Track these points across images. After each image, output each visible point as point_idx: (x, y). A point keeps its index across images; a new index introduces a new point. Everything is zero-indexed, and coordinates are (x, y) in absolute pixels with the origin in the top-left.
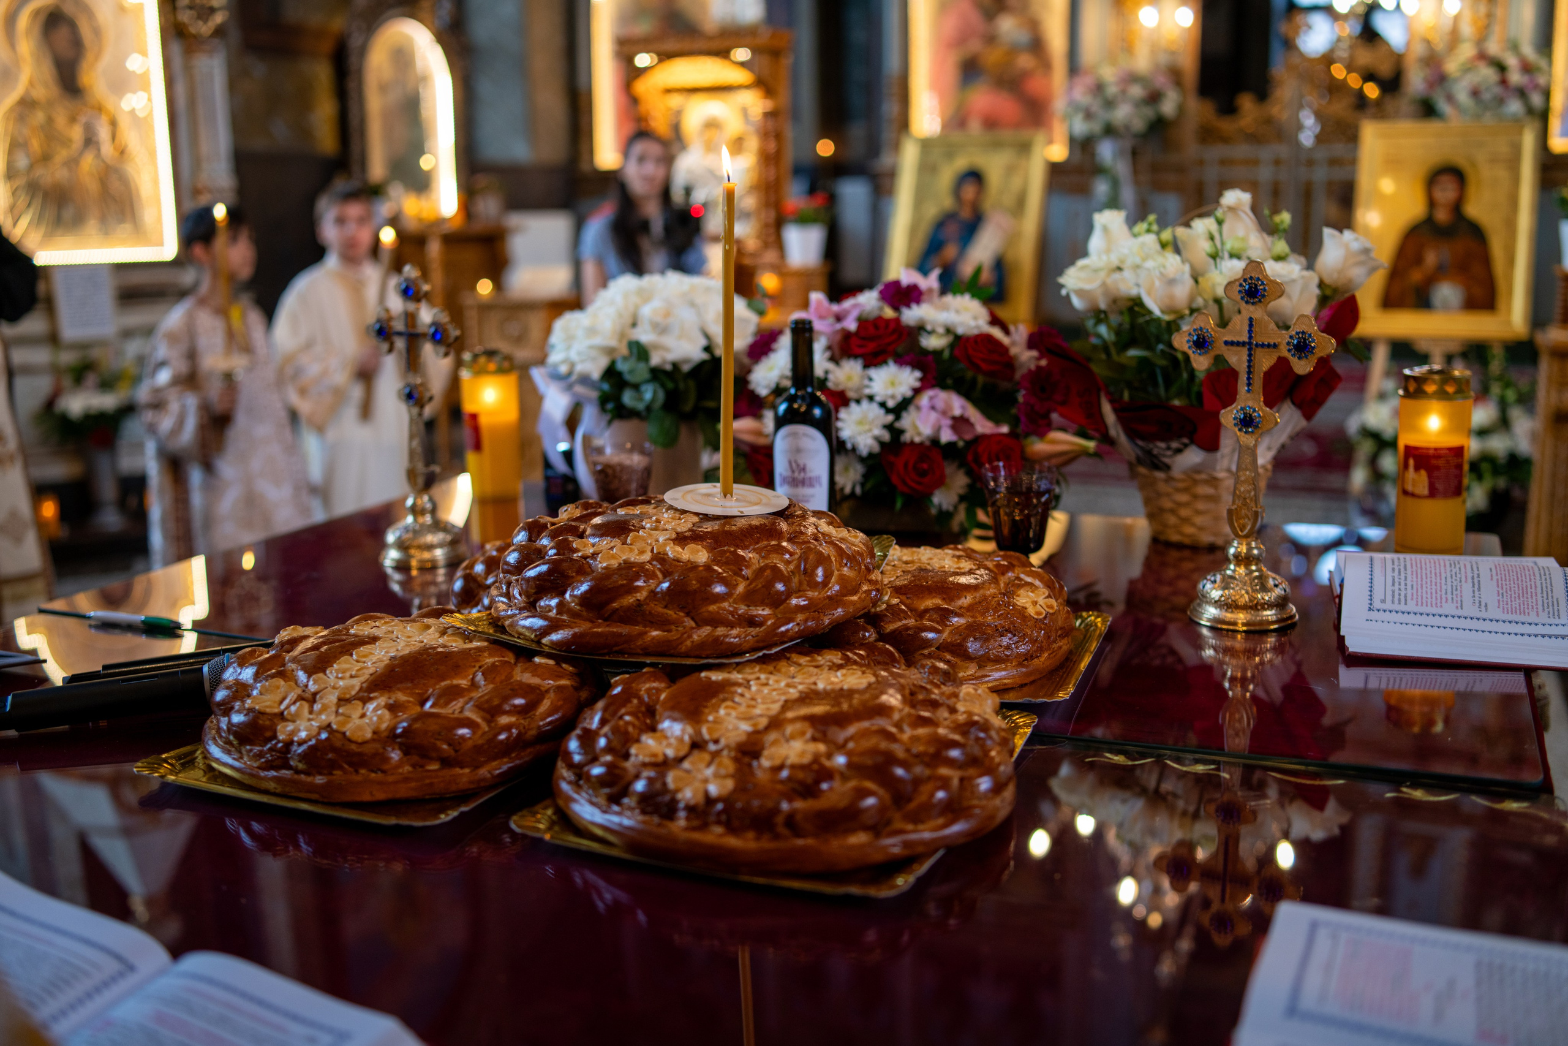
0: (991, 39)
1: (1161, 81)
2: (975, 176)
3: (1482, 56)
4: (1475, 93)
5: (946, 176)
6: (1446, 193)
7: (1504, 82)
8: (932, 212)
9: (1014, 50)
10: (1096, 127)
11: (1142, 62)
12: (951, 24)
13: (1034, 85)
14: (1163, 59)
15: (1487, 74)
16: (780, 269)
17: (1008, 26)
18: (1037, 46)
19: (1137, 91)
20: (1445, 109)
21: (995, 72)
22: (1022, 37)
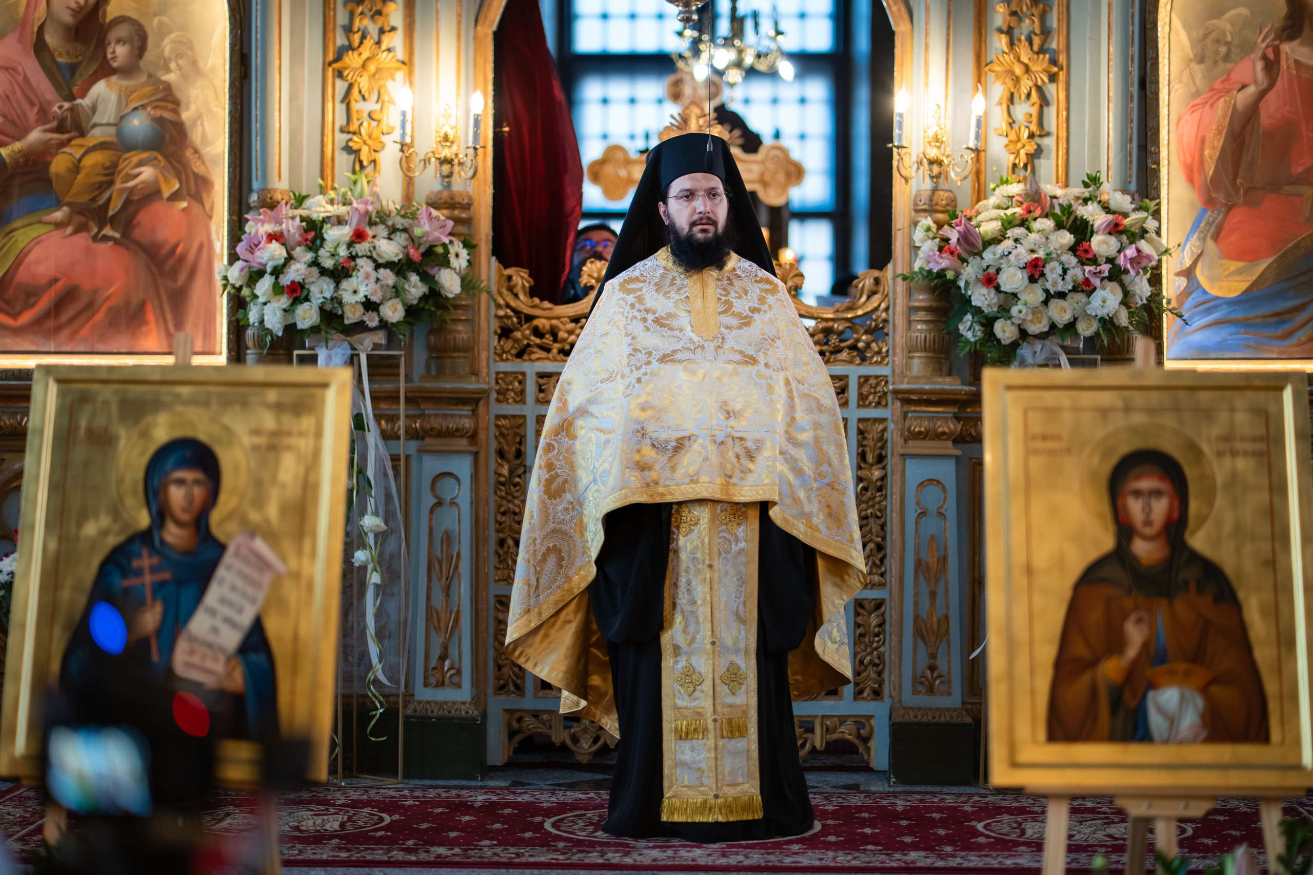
1: (435, 227)
6: (1150, 505)
7: (1083, 252)
9: (123, 147)
15: (1052, 235)
20: (982, 297)
21: (78, 191)
22: (138, 124)
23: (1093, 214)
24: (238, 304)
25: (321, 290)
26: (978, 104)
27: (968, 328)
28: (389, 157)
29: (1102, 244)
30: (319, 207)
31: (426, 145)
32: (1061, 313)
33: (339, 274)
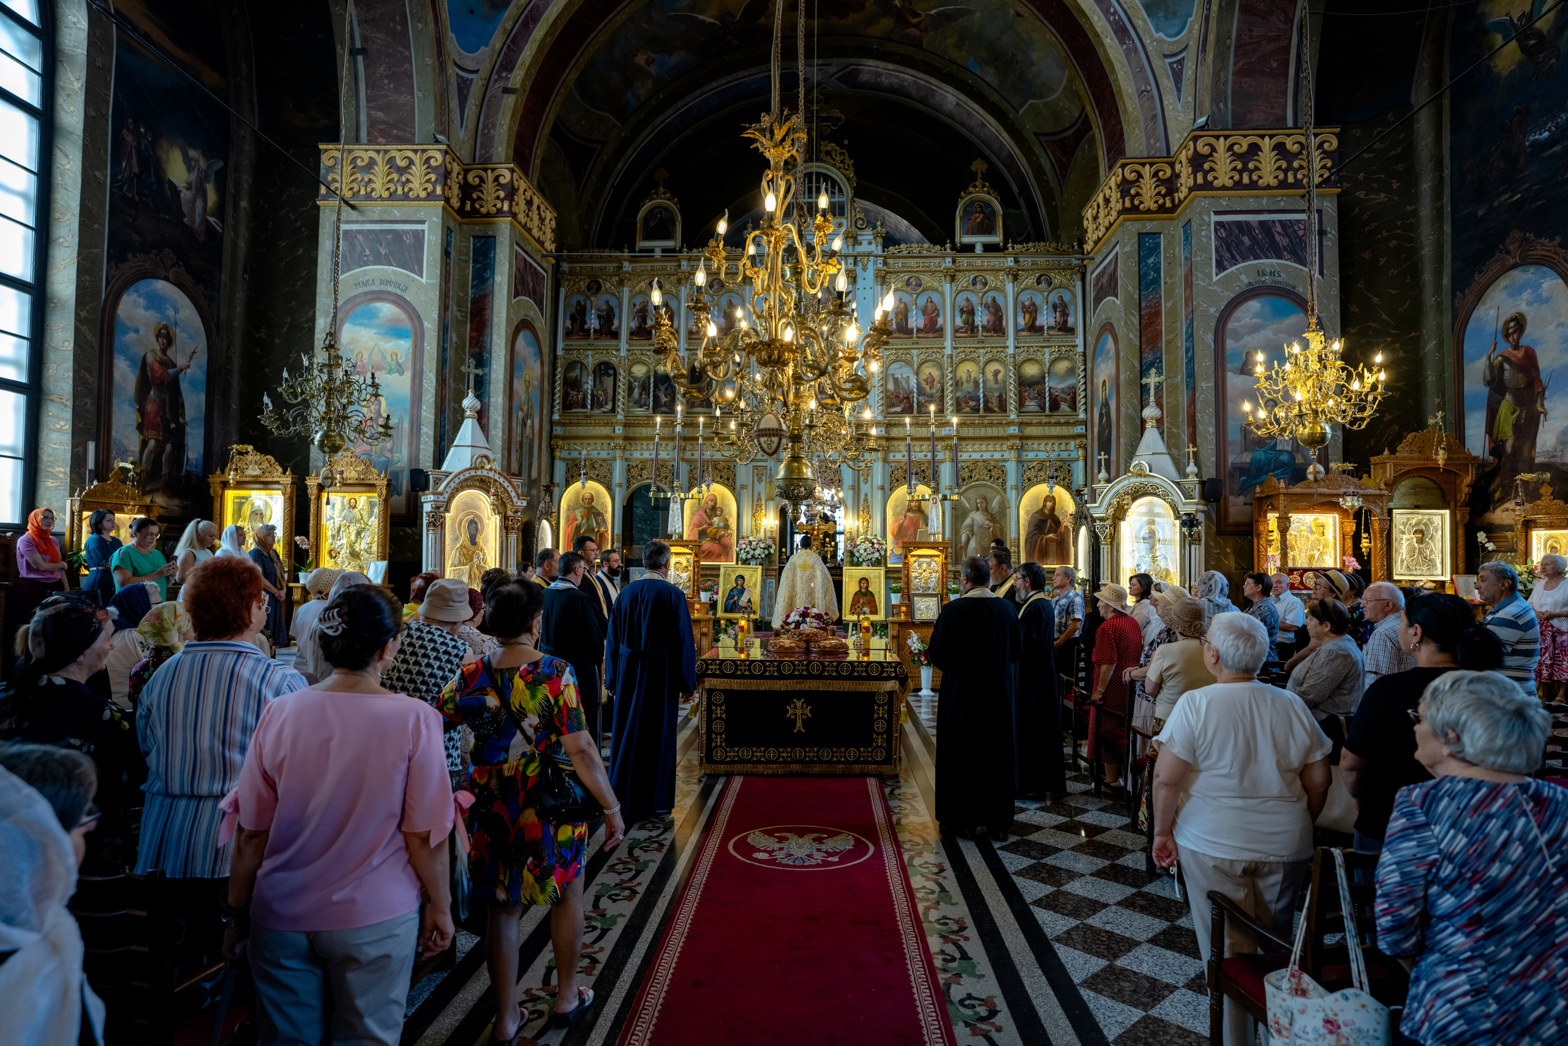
0: (711, 525)
1: (770, 542)
2: (742, 577)
3: (867, 539)
4: (865, 550)
5: (734, 577)
6: (864, 585)
7: (873, 547)
8: (729, 587)
9: (718, 528)
10: (749, 556)
11: (762, 535)
12: (696, 518)
13: (726, 541)
14: (769, 534)
15: (868, 545)
16: (699, 602)
17: (716, 520)
18: (727, 527)
19: (763, 546)
20: (857, 554)
21: (711, 535)
22: (721, 524)
23: (875, 541)
24: (738, 554)
25: (752, 552)
26: (857, 523)
27: (855, 560)
28: (762, 530)
29: (876, 546)
30: (751, 539)
31: (768, 529)
32: (869, 557)
33: (754, 550)
